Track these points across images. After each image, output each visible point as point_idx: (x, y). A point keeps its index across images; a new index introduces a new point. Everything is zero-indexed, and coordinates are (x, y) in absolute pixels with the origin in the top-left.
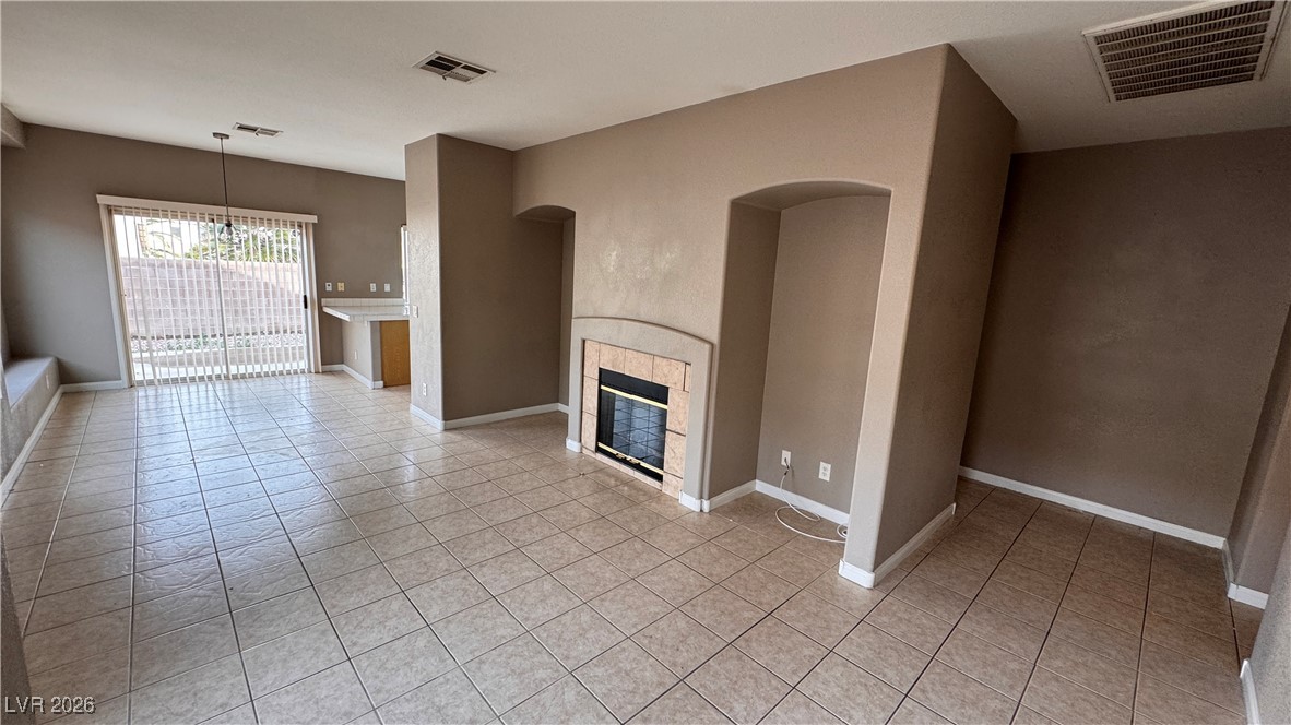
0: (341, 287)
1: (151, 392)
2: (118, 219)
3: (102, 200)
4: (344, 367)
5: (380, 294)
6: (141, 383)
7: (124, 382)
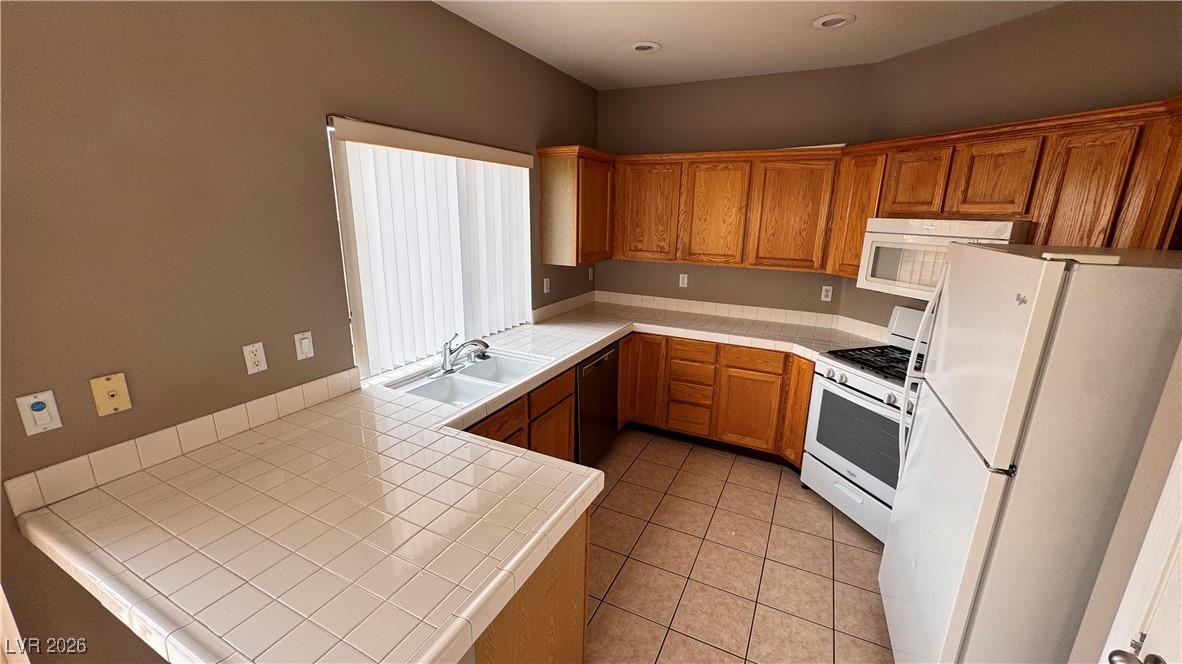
5: (285, 374)
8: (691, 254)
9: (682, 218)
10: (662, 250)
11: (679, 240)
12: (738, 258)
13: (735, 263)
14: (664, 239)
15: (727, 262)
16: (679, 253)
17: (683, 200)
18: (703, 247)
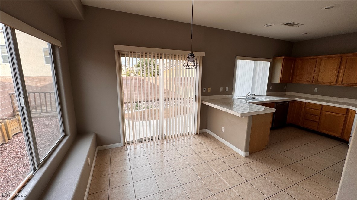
0: (209, 90)
1: (132, 146)
2: (123, 58)
3: (117, 48)
4: (208, 131)
5: (224, 93)
6: (128, 143)
7: (121, 144)
8: (317, 82)
9: (315, 73)
10: (308, 81)
11: (314, 78)
12: (334, 83)
13: (333, 84)
14: (309, 78)
15: (330, 84)
16: (313, 82)
17: (316, 67)
18: (322, 80)
